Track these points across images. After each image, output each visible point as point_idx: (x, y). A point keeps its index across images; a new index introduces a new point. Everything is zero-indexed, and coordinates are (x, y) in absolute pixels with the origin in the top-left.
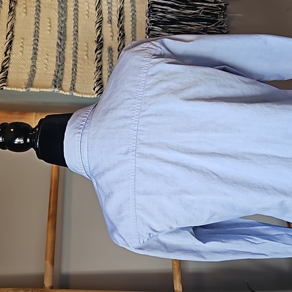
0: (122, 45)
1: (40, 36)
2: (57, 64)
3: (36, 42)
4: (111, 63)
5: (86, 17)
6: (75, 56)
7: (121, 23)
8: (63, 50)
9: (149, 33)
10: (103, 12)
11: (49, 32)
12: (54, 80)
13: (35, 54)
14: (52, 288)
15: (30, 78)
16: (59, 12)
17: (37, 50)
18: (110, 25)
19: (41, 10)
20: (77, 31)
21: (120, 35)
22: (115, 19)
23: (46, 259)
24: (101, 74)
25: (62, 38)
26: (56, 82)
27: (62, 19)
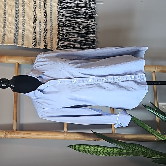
0: (45, 20)
1: (7, 15)
2: (15, 30)
3: (5, 18)
4: (41, 29)
5: (29, 5)
6: (24, 26)
7: (45, 8)
8: (18, 23)
9: (58, 13)
10: (37, 2)
11: (11, 13)
12: (14, 39)
13: (5, 25)
14: (16, 130)
15: (3, 38)
16: (15, 2)
17: (6, 23)
18: (40, 9)
19: (7, 1)
20: (24, 13)
21: (45, 15)
22: (42, 5)
23: (14, 119)
24: (36, 35)
25: (17, 16)
26: (15, 40)
27: (17, 6)
